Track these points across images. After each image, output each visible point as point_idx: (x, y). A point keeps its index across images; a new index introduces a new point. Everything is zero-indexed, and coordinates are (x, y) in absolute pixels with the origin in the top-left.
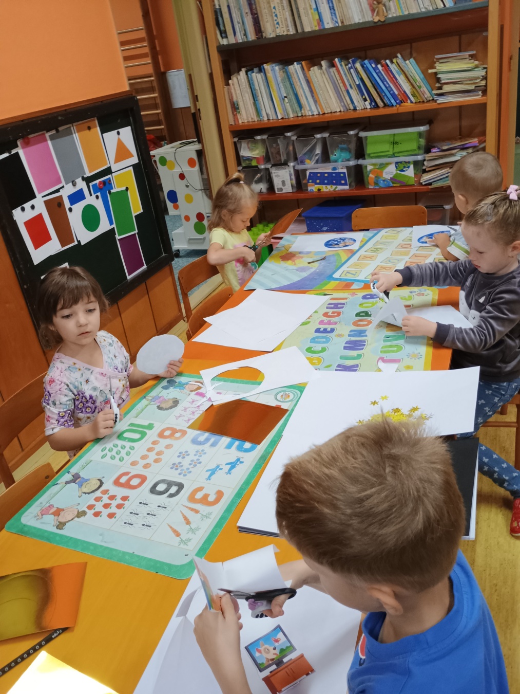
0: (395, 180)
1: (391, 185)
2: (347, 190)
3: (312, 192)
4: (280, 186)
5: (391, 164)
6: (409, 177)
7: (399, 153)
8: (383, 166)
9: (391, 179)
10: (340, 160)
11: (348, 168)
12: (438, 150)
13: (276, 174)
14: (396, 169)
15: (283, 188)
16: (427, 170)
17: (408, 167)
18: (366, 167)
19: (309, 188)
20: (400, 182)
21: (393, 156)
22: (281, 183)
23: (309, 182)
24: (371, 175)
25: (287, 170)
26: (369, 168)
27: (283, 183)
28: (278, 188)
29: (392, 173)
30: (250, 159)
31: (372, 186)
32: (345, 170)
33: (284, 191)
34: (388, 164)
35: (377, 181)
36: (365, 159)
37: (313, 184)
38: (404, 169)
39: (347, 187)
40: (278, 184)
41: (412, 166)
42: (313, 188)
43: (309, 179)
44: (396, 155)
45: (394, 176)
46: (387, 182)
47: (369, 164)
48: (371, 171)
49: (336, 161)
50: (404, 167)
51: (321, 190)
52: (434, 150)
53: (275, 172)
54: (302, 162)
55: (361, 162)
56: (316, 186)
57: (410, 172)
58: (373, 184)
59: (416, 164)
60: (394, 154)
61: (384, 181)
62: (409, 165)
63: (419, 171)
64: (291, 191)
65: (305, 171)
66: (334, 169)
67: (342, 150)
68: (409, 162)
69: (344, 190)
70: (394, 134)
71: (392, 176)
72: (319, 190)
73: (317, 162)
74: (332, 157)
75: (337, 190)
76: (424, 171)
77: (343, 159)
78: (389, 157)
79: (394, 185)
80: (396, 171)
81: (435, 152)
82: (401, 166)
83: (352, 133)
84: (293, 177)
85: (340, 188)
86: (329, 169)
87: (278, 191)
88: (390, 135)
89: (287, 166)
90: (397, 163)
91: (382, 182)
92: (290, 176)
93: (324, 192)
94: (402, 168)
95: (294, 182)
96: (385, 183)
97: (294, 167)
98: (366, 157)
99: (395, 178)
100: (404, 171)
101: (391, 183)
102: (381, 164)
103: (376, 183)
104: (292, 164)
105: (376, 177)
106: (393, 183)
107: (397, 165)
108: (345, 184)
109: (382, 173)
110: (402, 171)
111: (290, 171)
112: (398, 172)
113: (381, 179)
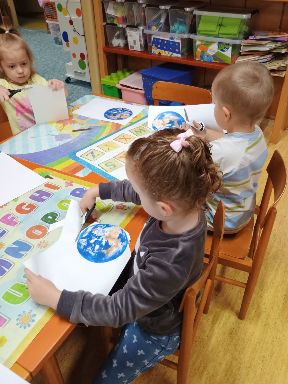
0: (216, 57)
1: (213, 61)
2: (180, 58)
3: (155, 54)
4: (132, 44)
5: (215, 43)
6: (228, 57)
7: (223, 34)
8: (208, 43)
9: (214, 56)
10: (177, 31)
11: (182, 40)
12: (254, 38)
13: (130, 34)
14: (217, 48)
15: (134, 46)
16: (242, 54)
17: (228, 49)
18: (196, 41)
19: (153, 51)
20: (219, 59)
21: (217, 36)
22: (133, 42)
23: (152, 45)
24: (198, 49)
25: (138, 32)
26: (198, 43)
27: (135, 42)
28: (131, 46)
29: (215, 51)
30: (113, 18)
31: (198, 58)
32: (179, 41)
33: (135, 49)
34: (212, 43)
35: (203, 55)
36: (196, 35)
37: (156, 48)
38: (224, 50)
39: (180, 56)
40: (131, 42)
41: (230, 48)
42: (156, 51)
43: (153, 44)
44: (220, 36)
45: (215, 54)
46: (210, 58)
47: (198, 39)
48: (199, 46)
49: (174, 32)
50: (225, 48)
51: (161, 54)
52: (251, 38)
53: (130, 32)
54: (150, 28)
55: (192, 36)
56: (158, 50)
57: (228, 53)
58: (199, 57)
59: (235, 47)
60: (219, 34)
61: (208, 56)
62: (228, 47)
63: (237, 53)
64: (140, 50)
65: (150, 35)
66: (172, 38)
67: (180, 23)
68: (229, 44)
69: (177, 57)
70: (223, 18)
71: (214, 54)
72: (160, 53)
73: (160, 30)
74: (172, 28)
75: (172, 56)
76: (240, 55)
77: (179, 31)
78: (215, 37)
79: (215, 61)
80: (218, 50)
81: (252, 39)
82: (222, 46)
83: (188, 9)
84: (142, 39)
85: (175, 55)
86: (168, 38)
87: (131, 48)
88: (220, 17)
89: (137, 29)
90: (219, 43)
91: (206, 56)
92: (140, 38)
93: (163, 55)
94: (223, 48)
95: (142, 43)
96: (209, 58)
97: (143, 30)
98: (197, 33)
99: (216, 55)
100: (224, 51)
101: (213, 59)
102: (207, 42)
103: (202, 57)
104: (141, 28)
105: (202, 52)
106: (214, 60)
107: (219, 45)
108: (179, 53)
109: (207, 49)
110: (222, 50)
111: (140, 34)
112: (219, 51)
113: (205, 54)
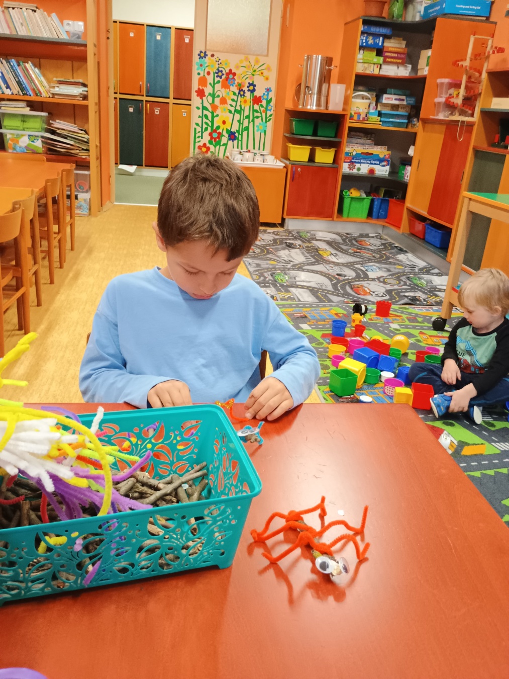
0: (28, 148)
1: (26, 151)
5: (25, 135)
6: (39, 147)
7: (30, 128)
8: (19, 136)
9: (26, 147)
14: (28, 140)
17: (38, 140)
18: (6, 135)
20: (32, 150)
21: (26, 130)
24: (10, 142)
26: (9, 136)
29: (26, 142)
34: (23, 135)
35: (15, 147)
38: (35, 141)
41: (40, 140)
46: (23, 149)
47: (8, 133)
48: (9, 138)
50: (35, 139)
57: (39, 144)
58: (12, 149)
61: (20, 147)
62: (38, 138)
68: (38, 137)
71: (26, 145)
78: (23, 131)
79: (28, 152)
82: (32, 138)
90: (29, 135)
91: (18, 148)
96: (21, 149)
98: (4, 128)
99: (28, 146)
102: (18, 135)
103: (14, 149)
105: (14, 144)
107: (29, 137)
109: (18, 141)
110: (33, 142)
112: (31, 142)
113: (18, 145)
